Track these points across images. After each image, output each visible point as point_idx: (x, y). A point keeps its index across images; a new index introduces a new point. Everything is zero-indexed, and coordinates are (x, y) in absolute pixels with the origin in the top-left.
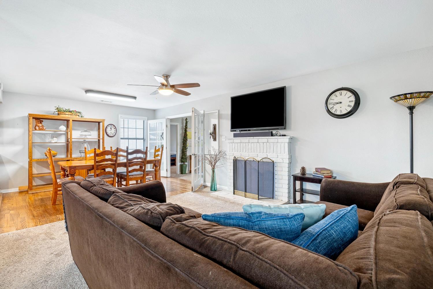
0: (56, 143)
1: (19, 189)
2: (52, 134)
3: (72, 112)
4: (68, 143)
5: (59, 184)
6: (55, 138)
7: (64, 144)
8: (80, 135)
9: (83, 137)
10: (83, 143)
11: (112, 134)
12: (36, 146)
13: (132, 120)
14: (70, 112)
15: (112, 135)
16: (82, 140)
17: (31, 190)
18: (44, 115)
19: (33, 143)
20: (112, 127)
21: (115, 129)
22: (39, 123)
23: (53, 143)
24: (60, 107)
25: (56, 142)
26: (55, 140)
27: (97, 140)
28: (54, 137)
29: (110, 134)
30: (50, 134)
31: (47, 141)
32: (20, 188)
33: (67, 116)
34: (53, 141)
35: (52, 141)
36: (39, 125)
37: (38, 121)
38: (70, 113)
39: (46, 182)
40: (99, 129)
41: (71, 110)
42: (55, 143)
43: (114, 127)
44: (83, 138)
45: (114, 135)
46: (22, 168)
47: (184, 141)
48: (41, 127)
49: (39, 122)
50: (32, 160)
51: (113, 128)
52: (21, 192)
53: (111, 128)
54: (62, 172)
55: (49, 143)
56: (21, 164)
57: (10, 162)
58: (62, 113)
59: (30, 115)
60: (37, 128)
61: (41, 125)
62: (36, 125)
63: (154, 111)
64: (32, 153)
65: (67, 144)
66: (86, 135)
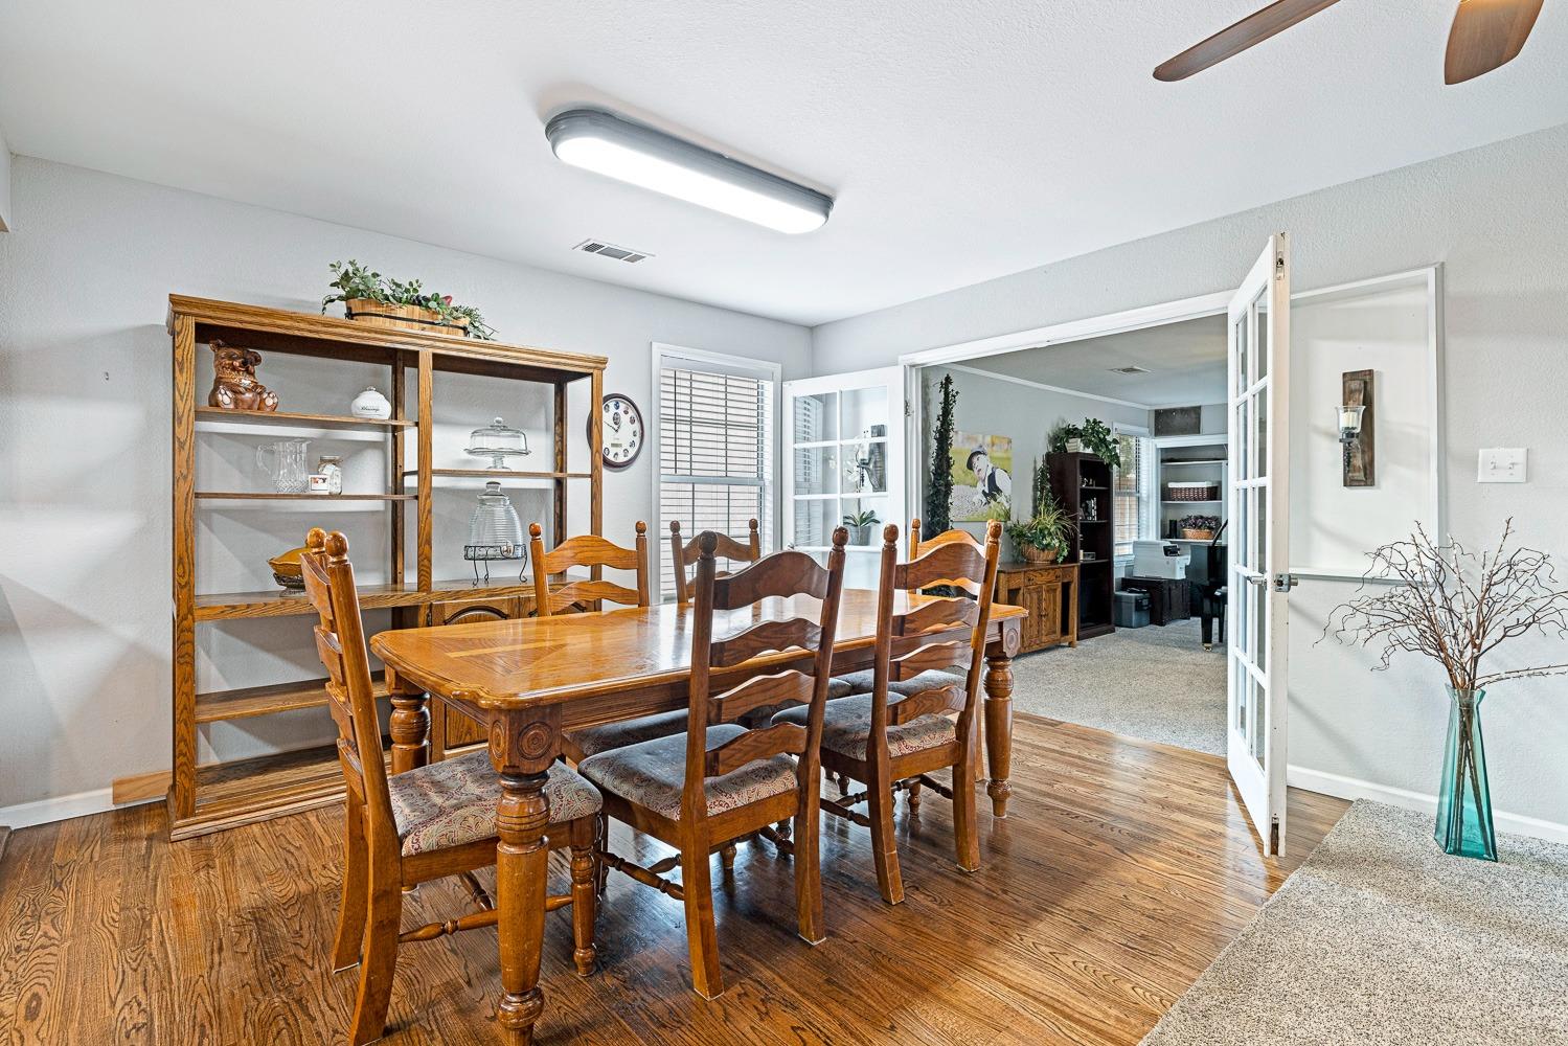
0: (339, 496)
1: (116, 798)
2: (312, 444)
3: (432, 304)
4: (398, 497)
5: (408, 848)
6: (329, 470)
7: (378, 505)
8: (471, 452)
9: (486, 462)
10: (483, 502)
11: (620, 451)
12: (216, 516)
13: (710, 380)
14: (420, 304)
15: (621, 459)
16: (481, 483)
17: (184, 816)
18: (270, 314)
19: (197, 495)
20: (620, 411)
21: (637, 426)
22: (234, 369)
23: (323, 497)
24: (360, 266)
25: (336, 490)
26: (330, 479)
27: (549, 484)
28: (323, 461)
29: (613, 451)
30: (304, 439)
31: (285, 486)
32: (123, 789)
33: (401, 326)
34: (322, 488)
35: (315, 486)
36: (236, 381)
37: (230, 357)
38: (417, 312)
39: (273, 742)
40: (561, 419)
41: (422, 293)
42: (331, 496)
43: (632, 413)
44: (483, 468)
45: (630, 455)
46: (135, 654)
47: (937, 492)
48: (248, 396)
49: (237, 364)
50: (190, 610)
51: (625, 419)
52: (126, 817)
53: (616, 420)
54: (405, 707)
55: (299, 497)
56: (129, 632)
57: (60, 620)
58: (373, 310)
59: (180, 305)
60: (225, 398)
61: (246, 382)
62: (218, 381)
63: (812, 330)
64: (192, 564)
65: (395, 504)
66: (499, 454)
